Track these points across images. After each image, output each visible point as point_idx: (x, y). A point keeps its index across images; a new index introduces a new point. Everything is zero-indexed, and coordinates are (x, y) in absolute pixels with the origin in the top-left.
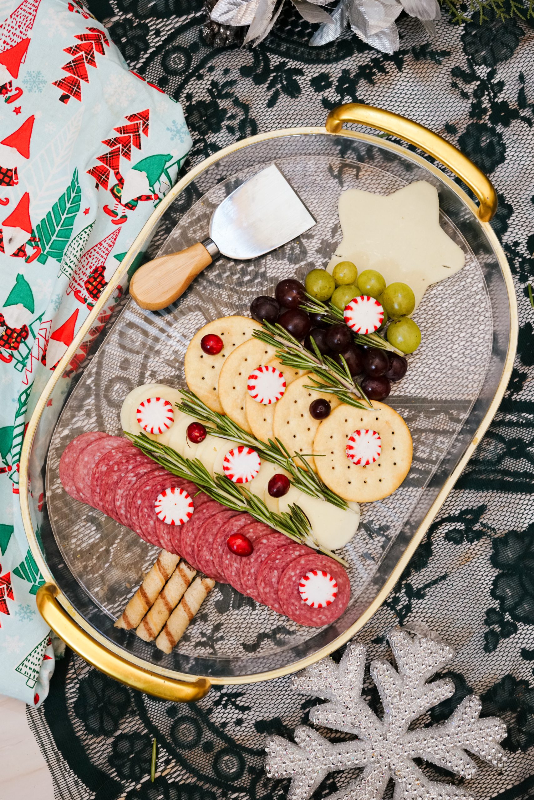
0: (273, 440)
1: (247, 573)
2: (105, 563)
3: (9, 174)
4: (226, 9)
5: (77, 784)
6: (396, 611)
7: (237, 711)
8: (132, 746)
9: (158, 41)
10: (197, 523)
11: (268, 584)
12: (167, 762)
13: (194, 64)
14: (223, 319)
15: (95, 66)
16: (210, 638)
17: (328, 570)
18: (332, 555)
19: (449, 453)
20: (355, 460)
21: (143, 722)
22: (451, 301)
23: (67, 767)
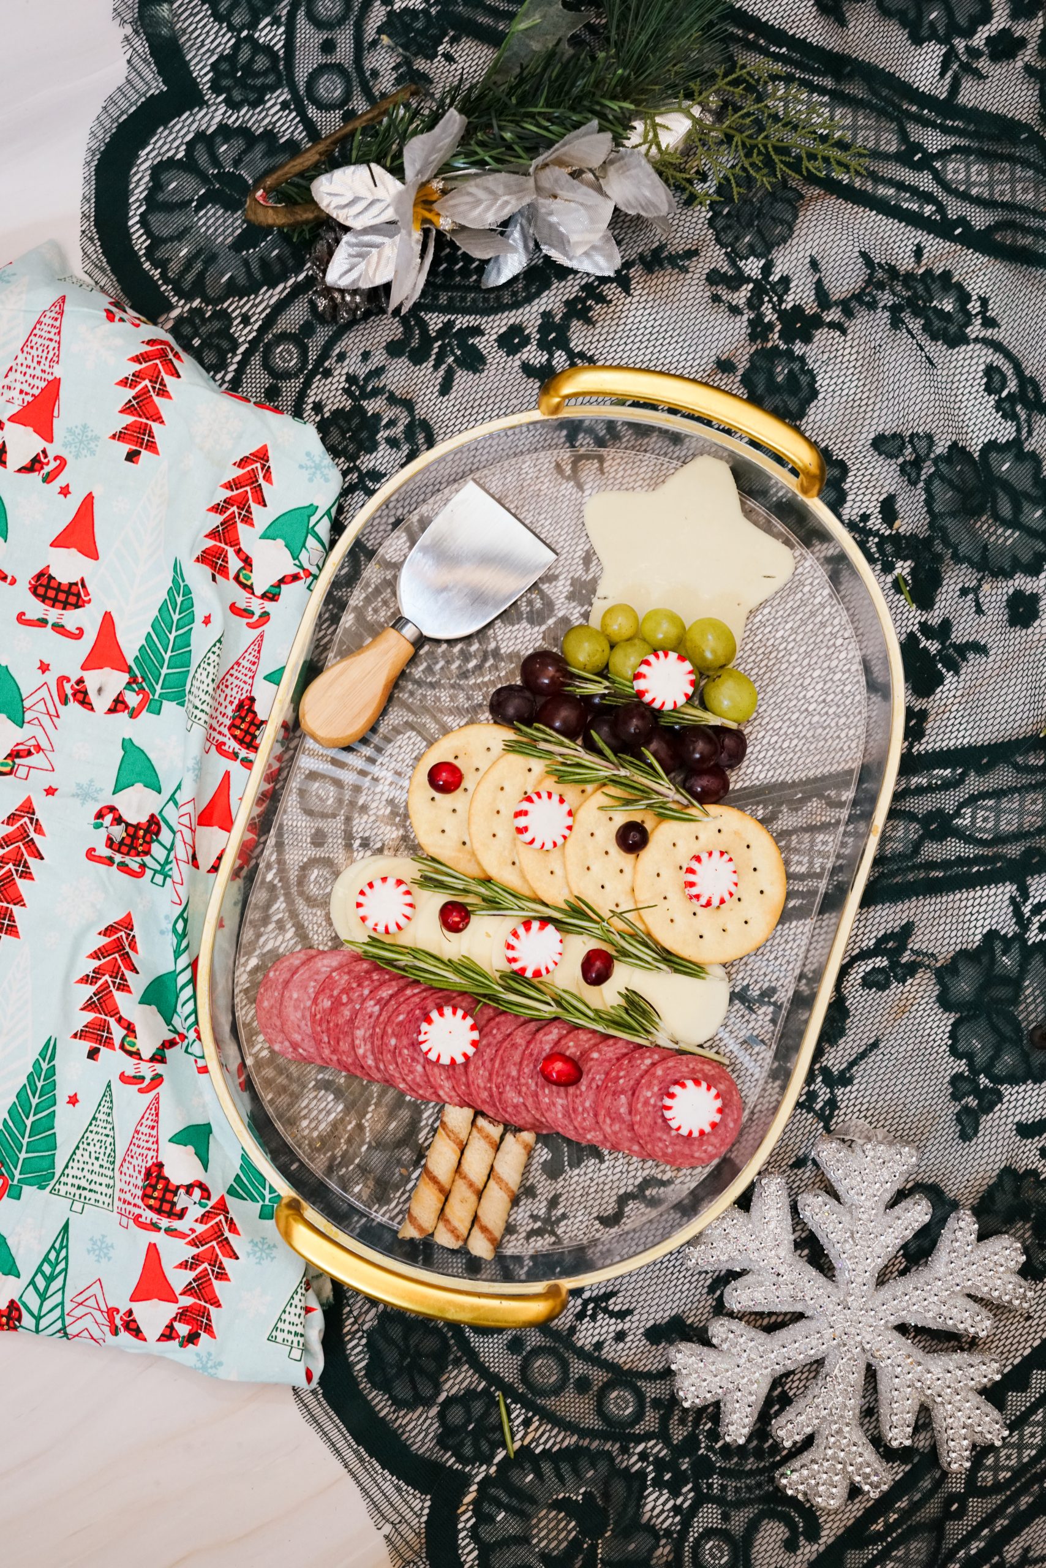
0: (572, 900)
1: (580, 1109)
2: (360, 1146)
3: (74, 589)
4: (346, 267)
5: (398, 1489)
6: (815, 1112)
7: (613, 1320)
8: (468, 1411)
9: (250, 332)
10: (488, 1053)
11: (616, 1118)
12: (527, 1423)
13: (312, 356)
14: (451, 735)
15: (170, 397)
16: (547, 1220)
17: (699, 1075)
18: (699, 1051)
19: (838, 856)
20: (703, 901)
21: (476, 1372)
22: (788, 626)
23: (378, 1467)
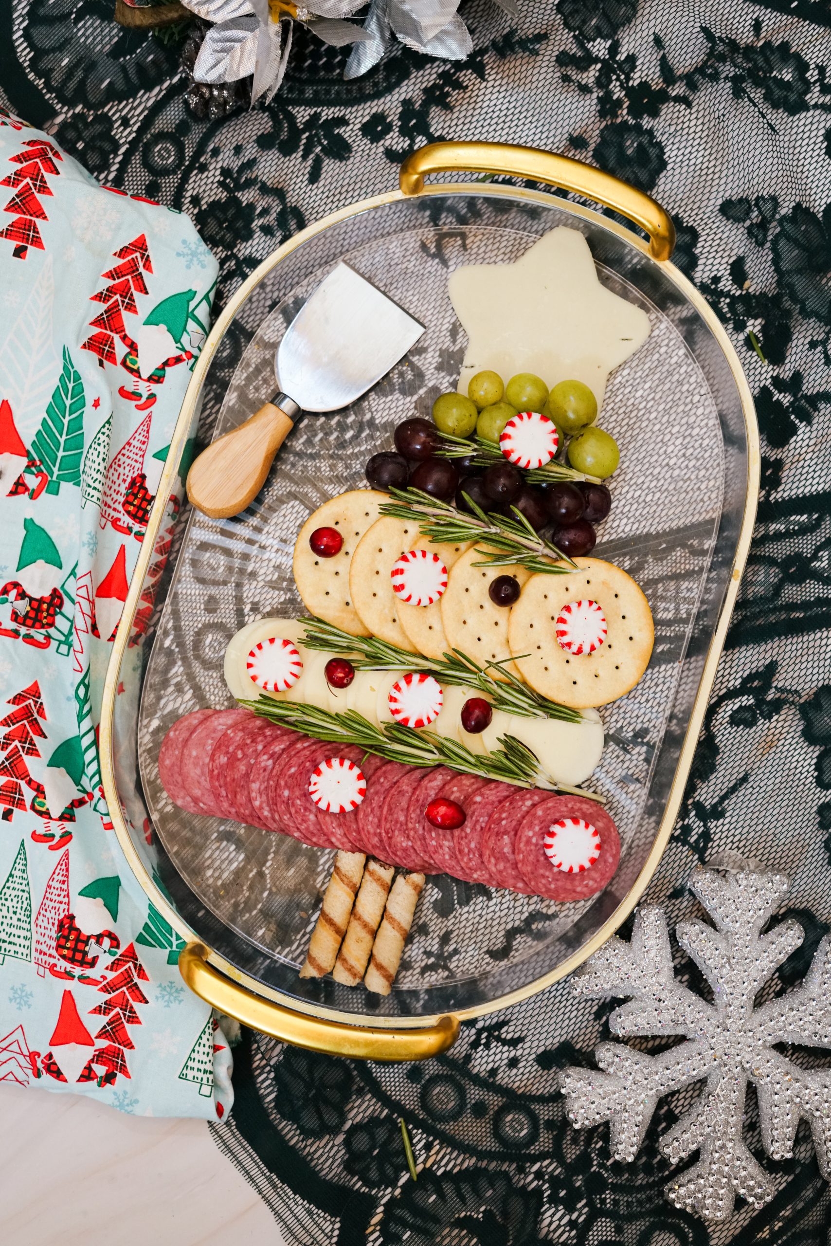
0: (451, 653)
1: (466, 850)
2: (262, 893)
4: (212, 62)
5: (310, 1213)
6: (690, 845)
7: (506, 1048)
8: (372, 1137)
9: (130, 134)
10: (377, 801)
11: (500, 857)
12: (428, 1147)
13: (189, 152)
14: (332, 502)
15: (50, 193)
16: (440, 956)
17: (578, 814)
18: (578, 791)
19: (703, 602)
20: (574, 648)
21: (378, 1100)
22: (647, 386)
23: (290, 1193)
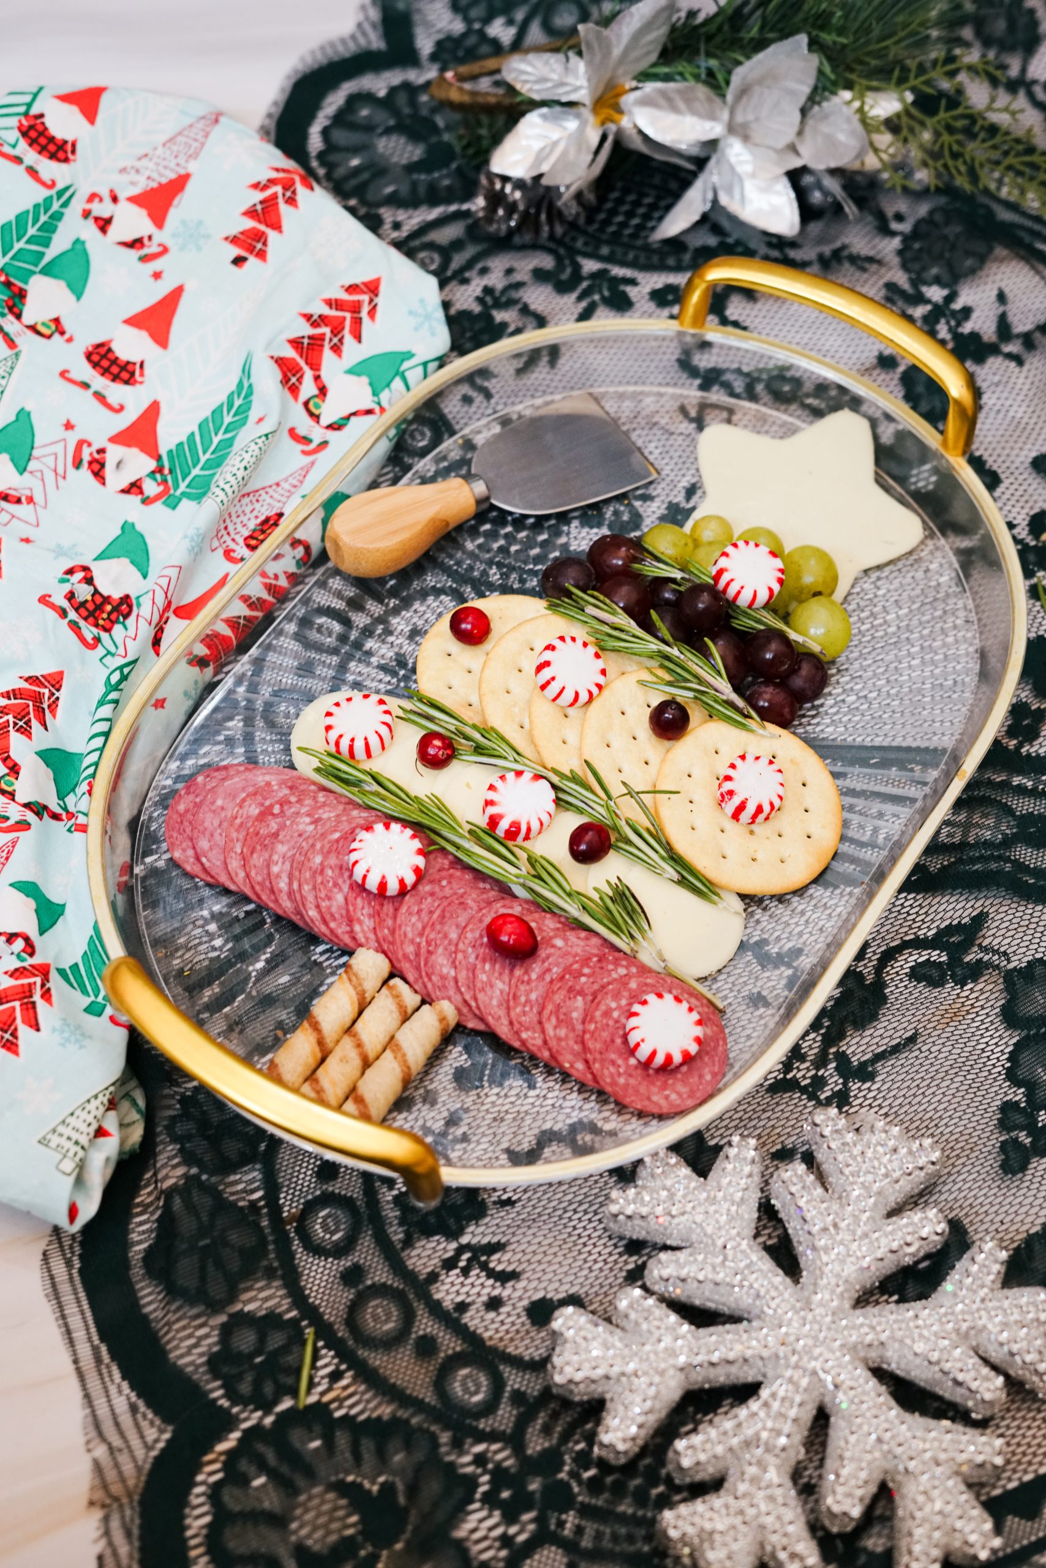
0: (580, 771)
1: (523, 999)
2: (236, 994)
3: (130, 367)
5: (133, 1409)
6: (818, 1102)
7: (491, 1282)
8: (262, 1340)
9: (398, 237)
10: (429, 902)
11: (564, 1021)
12: (335, 1376)
13: (454, 266)
14: (488, 598)
15: (296, 206)
17: (683, 998)
18: (692, 983)
21: (289, 1294)
23: (117, 1375)
